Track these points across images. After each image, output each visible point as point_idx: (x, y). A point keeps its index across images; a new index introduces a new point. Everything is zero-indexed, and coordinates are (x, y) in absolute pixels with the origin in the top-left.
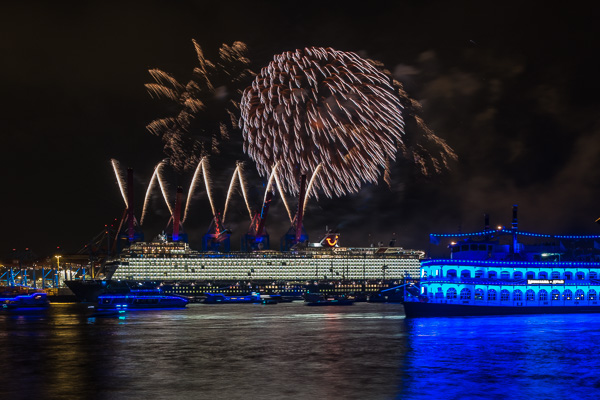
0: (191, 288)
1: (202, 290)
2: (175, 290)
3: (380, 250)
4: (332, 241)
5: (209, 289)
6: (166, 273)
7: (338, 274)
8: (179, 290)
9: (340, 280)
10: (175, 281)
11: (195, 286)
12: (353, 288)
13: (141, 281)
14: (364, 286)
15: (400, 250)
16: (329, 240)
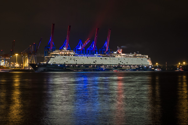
0: (76, 67)
1: (81, 68)
2: (71, 67)
3: (135, 55)
4: (120, 52)
5: (82, 68)
6: (67, 61)
7: (123, 63)
8: (72, 68)
9: (124, 65)
10: (71, 64)
11: (78, 66)
12: (128, 68)
13: (59, 64)
14: (131, 67)
15: (140, 55)
16: (119, 51)
